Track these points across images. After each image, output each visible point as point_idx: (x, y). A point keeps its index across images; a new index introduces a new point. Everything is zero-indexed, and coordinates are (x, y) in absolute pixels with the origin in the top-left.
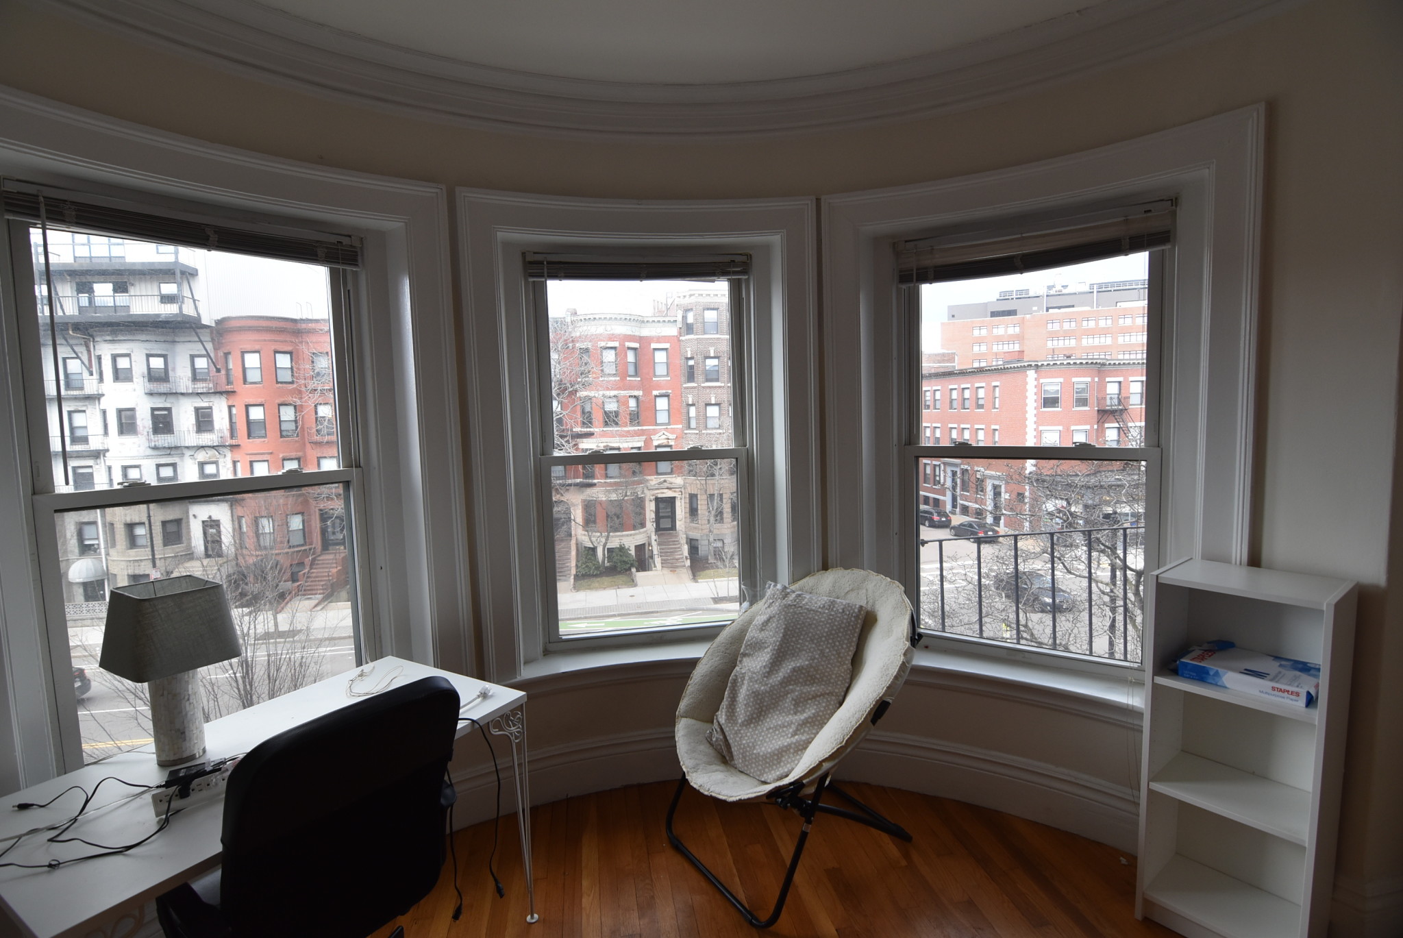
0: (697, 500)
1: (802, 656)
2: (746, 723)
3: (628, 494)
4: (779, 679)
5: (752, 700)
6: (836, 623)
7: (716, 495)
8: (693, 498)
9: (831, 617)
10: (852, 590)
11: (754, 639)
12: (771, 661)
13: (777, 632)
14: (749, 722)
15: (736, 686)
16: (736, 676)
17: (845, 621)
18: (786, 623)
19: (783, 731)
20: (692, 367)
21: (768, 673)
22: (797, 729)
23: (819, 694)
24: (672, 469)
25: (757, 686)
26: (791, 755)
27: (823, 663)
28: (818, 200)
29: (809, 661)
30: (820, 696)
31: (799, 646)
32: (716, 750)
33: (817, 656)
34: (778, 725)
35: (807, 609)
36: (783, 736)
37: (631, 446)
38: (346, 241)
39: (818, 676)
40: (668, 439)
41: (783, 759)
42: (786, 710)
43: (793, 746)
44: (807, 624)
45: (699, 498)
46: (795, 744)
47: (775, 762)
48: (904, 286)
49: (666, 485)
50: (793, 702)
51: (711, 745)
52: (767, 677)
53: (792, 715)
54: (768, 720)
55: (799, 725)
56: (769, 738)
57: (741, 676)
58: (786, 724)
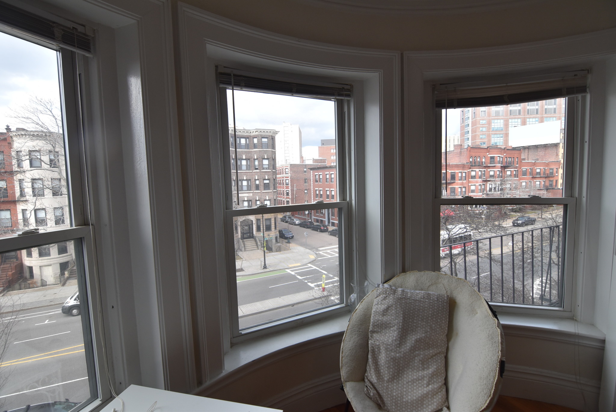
1: (419, 331)
2: (390, 380)
4: (408, 347)
5: (392, 363)
6: (436, 308)
9: (431, 304)
10: (432, 285)
11: (380, 321)
12: (399, 336)
13: (398, 316)
14: (393, 379)
15: (375, 354)
16: (372, 347)
17: (440, 306)
18: (402, 310)
19: (419, 383)
21: (399, 344)
22: (429, 381)
23: (434, 354)
25: (393, 354)
26: (430, 399)
27: (433, 334)
29: (424, 334)
30: (435, 355)
31: (415, 324)
32: (373, 401)
33: (429, 330)
34: (414, 379)
35: (414, 300)
36: (421, 387)
39: (431, 343)
41: (425, 402)
42: (416, 368)
43: (430, 393)
44: (416, 310)
46: (431, 391)
47: (420, 405)
50: (421, 362)
51: (370, 398)
52: (399, 347)
53: (421, 370)
54: (405, 376)
55: (429, 377)
56: (411, 389)
57: (377, 347)
58: (420, 378)
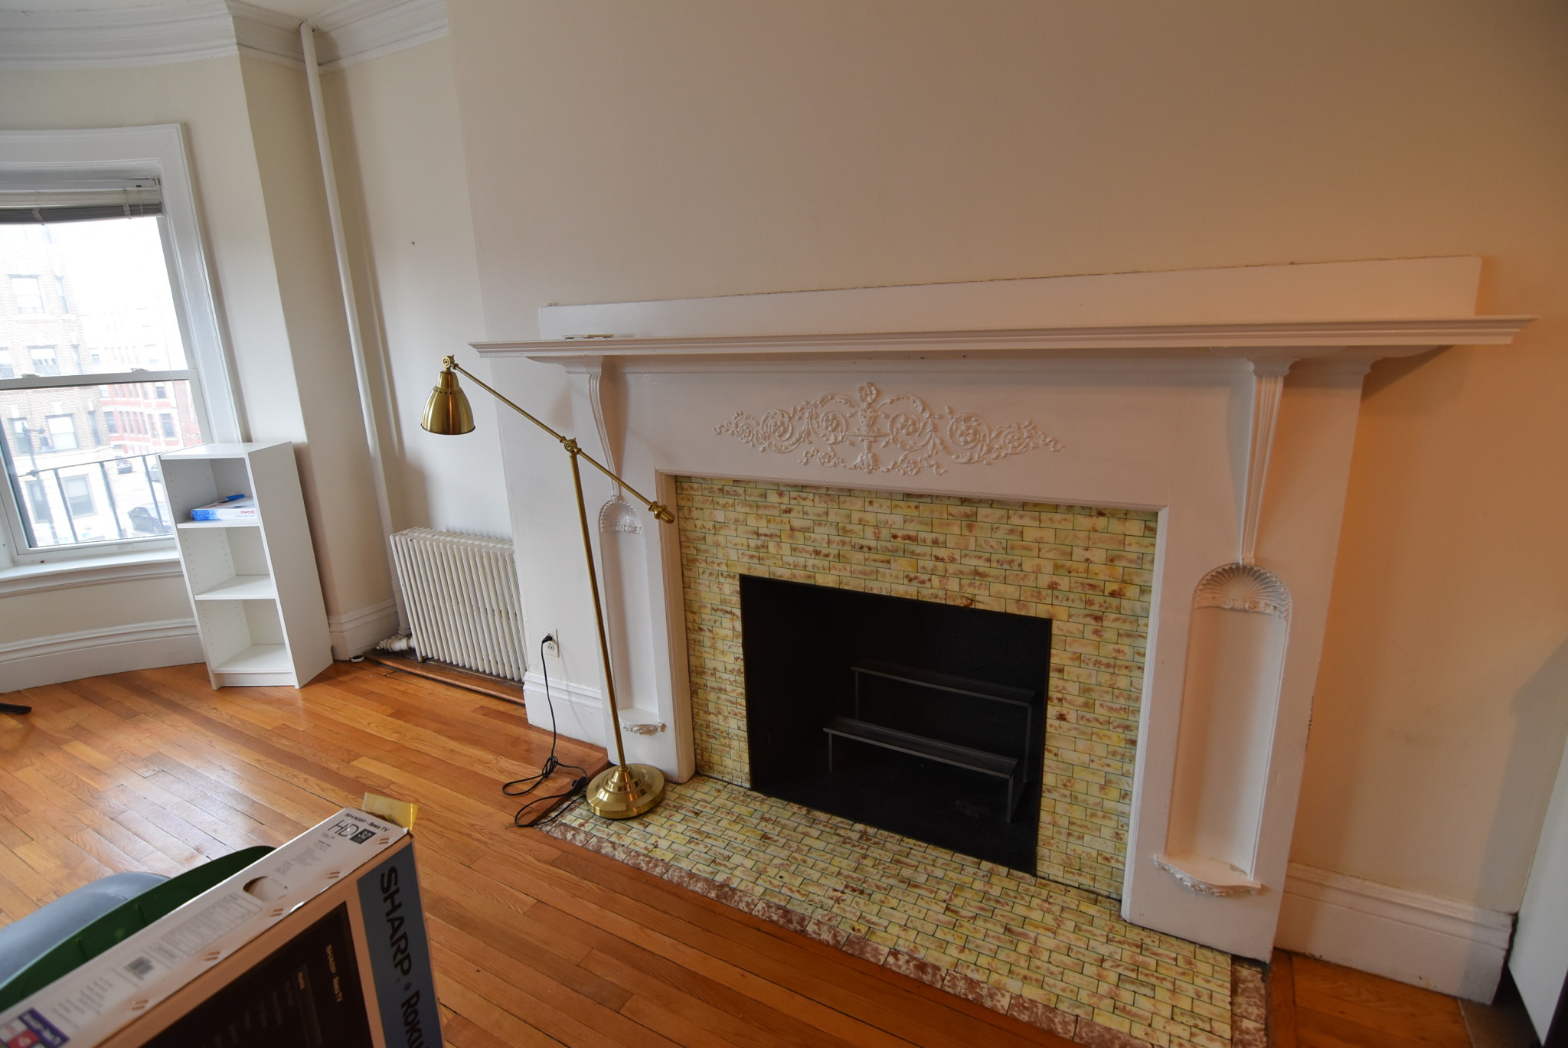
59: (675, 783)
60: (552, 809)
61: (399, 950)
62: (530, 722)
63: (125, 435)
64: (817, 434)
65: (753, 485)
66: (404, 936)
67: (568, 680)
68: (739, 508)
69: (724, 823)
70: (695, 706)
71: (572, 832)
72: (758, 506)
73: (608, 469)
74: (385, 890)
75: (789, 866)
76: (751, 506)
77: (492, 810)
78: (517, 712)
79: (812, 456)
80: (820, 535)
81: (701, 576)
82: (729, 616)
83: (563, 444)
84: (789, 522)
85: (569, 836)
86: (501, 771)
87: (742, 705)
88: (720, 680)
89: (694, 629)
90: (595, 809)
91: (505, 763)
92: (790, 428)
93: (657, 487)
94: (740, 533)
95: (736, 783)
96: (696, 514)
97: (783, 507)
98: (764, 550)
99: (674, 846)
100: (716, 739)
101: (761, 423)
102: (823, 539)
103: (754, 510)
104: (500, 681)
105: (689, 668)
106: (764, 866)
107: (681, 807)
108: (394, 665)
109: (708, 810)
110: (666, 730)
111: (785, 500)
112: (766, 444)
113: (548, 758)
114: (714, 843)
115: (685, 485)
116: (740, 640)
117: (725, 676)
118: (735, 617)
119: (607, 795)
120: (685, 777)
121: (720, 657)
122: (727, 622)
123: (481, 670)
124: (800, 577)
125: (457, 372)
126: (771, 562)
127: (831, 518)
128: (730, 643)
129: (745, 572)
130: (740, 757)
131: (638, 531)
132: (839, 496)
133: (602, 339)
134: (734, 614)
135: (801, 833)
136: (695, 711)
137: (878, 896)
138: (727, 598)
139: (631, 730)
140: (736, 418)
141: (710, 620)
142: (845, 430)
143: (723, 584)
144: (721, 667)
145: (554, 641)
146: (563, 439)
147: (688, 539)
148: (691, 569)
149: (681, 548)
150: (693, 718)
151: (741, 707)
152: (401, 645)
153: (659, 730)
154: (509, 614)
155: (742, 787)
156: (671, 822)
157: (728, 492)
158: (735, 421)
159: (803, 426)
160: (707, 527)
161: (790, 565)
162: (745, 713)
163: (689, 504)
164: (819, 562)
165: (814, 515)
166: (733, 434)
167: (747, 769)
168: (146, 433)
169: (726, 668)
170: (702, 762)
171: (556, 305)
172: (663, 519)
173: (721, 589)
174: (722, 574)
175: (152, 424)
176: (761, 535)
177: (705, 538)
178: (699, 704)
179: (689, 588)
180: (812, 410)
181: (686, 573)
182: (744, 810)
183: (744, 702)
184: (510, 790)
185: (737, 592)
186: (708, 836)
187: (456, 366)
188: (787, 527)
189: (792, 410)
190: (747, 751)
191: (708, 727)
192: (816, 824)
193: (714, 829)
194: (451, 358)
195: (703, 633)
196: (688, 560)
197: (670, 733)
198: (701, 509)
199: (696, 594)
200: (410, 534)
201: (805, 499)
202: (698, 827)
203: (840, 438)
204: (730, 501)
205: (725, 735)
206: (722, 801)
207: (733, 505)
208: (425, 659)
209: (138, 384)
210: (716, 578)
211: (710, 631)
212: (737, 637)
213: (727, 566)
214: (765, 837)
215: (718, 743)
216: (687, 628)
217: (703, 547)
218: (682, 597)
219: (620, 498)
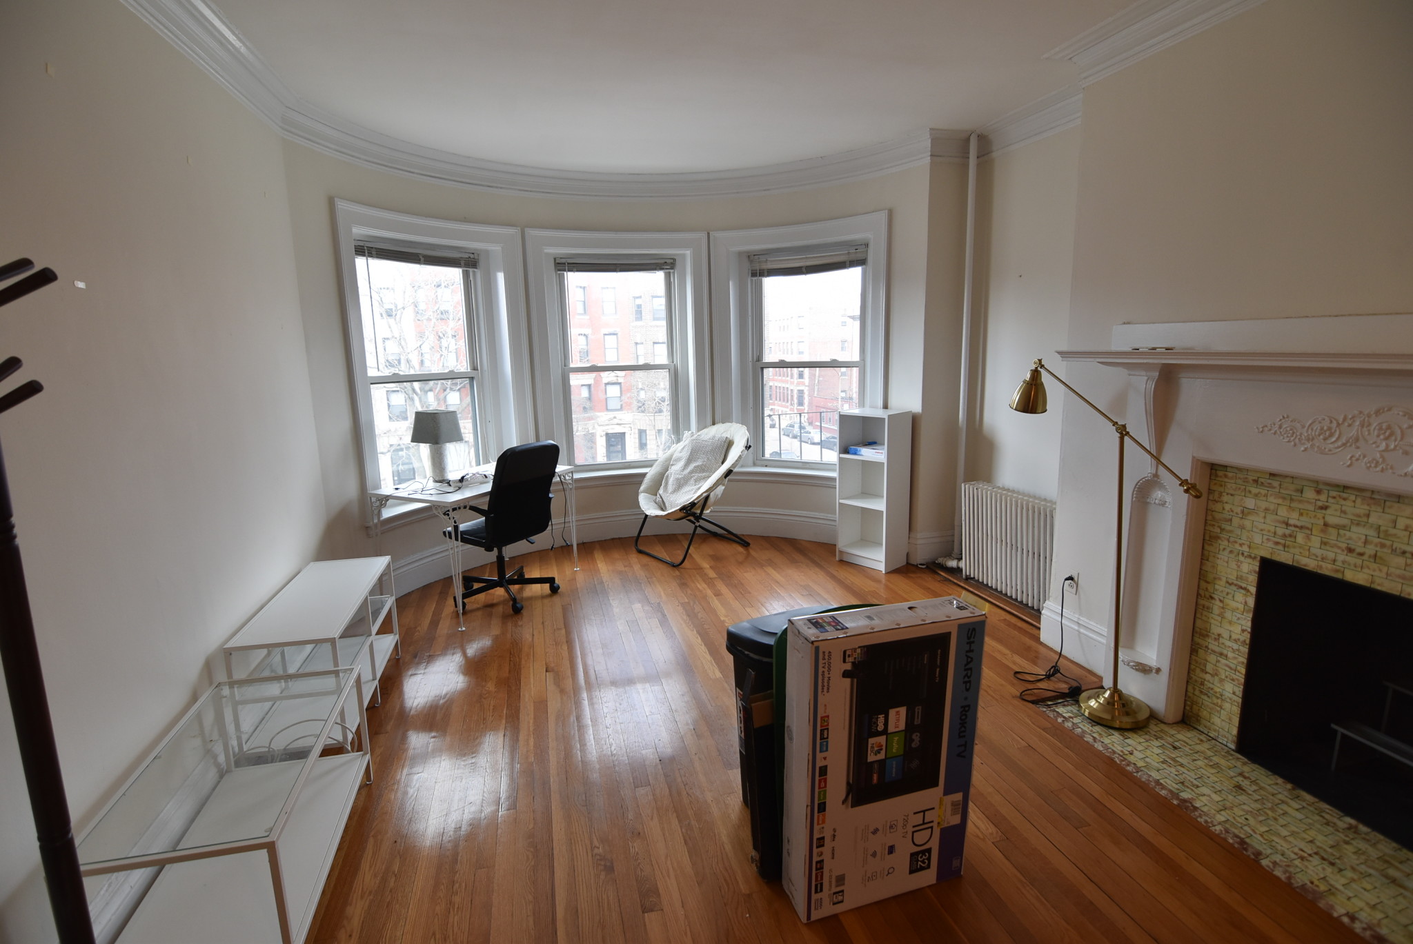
0: (646, 435)
1: (698, 462)
2: (672, 492)
3: (580, 429)
4: (688, 471)
5: (675, 482)
6: (715, 445)
7: (664, 430)
8: (642, 433)
9: (713, 443)
10: (724, 432)
11: (678, 458)
12: (685, 465)
13: (688, 452)
14: (674, 492)
15: (668, 478)
16: (667, 475)
17: (719, 444)
18: (693, 448)
20: (639, 306)
21: (683, 469)
23: (706, 476)
24: (621, 405)
25: (679, 476)
27: (708, 463)
28: (708, 233)
29: (702, 463)
31: (698, 457)
33: (706, 460)
35: (703, 441)
37: (581, 384)
38: (472, 256)
39: (706, 469)
40: (617, 376)
42: (691, 484)
44: (702, 447)
45: (647, 433)
48: (754, 279)
49: (616, 421)
54: (681, 487)
57: (670, 473)
59: (1160, 721)
60: (1050, 699)
61: (966, 675)
62: (1041, 640)
63: (776, 402)
64: (1366, 441)
65: (1290, 480)
66: (971, 669)
67: (1080, 615)
68: (1271, 499)
69: (1199, 763)
70: (1193, 663)
71: (1062, 719)
72: (1292, 500)
73: (1149, 449)
74: (969, 638)
75: (1258, 816)
76: (1284, 498)
77: (1004, 683)
78: (1034, 631)
79: (1357, 460)
80: (1356, 535)
81: (1221, 552)
82: (1243, 591)
83: (1114, 427)
84: (1324, 518)
85: (1060, 720)
86: (1015, 663)
87: (1242, 674)
88: (1223, 646)
89: (1205, 596)
90: (1085, 711)
91: (1017, 658)
92: (1337, 433)
93: (1192, 471)
94: (1268, 521)
95: (1221, 741)
96: (1225, 498)
97: (1320, 504)
98: (1293, 539)
99: (1147, 760)
100: (1209, 697)
101: (1307, 426)
102: (1360, 539)
103: (1287, 502)
104: (1023, 606)
105: (1193, 628)
106: (1231, 805)
107: (1162, 738)
108: (946, 576)
109: (1187, 749)
110: (1161, 673)
111: (1323, 497)
112: (1308, 445)
113: (1052, 665)
114: (1186, 772)
115: (1220, 473)
116: (1251, 615)
117: (1228, 643)
118: (1249, 594)
119: (1097, 704)
120: (1171, 718)
121: (1226, 625)
122: (1240, 596)
123: (1009, 594)
124: (1327, 569)
125: (1042, 371)
126: (1297, 551)
127: (1371, 520)
128: (1239, 616)
129: (1268, 556)
130: (1230, 719)
131: (1167, 505)
132: (1385, 501)
133: (1163, 350)
134: (1248, 591)
135: (1280, 800)
136: (1192, 667)
137: (1349, 874)
138: (1244, 575)
139: (1128, 665)
140: (1281, 420)
141: (1222, 591)
142: (1399, 439)
143: (1242, 562)
144: (1226, 635)
145: (1075, 582)
146: (1115, 424)
147: (1214, 519)
148: (1212, 545)
149: (1205, 526)
150: (1189, 672)
151: (1241, 675)
152: (953, 564)
153: (1154, 671)
154: (1041, 556)
155: (1226, 746)
156: (1149, 744)
157: (1262, 483)
158: (1279, 423)
159: (1353, 432)
160: (1235, 511)
161: (1317, 557)
162: (1243, 680)
163: (1221, 489)
164: (1351, 559)
165: (1354, 515)
166: (1275, 433)
167: (1235, 731)
168: (788, 401)
169: (1230, 637)
170: (1190, 714)
171: (1129, 323)
172: (1191, 494)
173: (1239, 567)
174: (1243, 554)
175: (792, 396)
176: (1291, 525)
177: (1231, 520)
178: (1197, 662)
179: (1208, 560)
180: (1364, 420)
181: (1206, 547)
182: (1223, 762)
183: (1243, 671)
184: (1019, 676)
185: (1255, 572)
186: (1182, 765)
187: (1042, 366)
188: (1321, 522)
189: (1342, 417)
190: (1239, 716)
191: (1202, 684)
192: (1299, 800)
193: (1189, 763)
194: (1040, 361)
195: (1213, 601)
196: (1210, 537)
197: (1164, 677)
198: (1232, 495)
199: (1213, 567)
200: (976, 484)
201: (1345, 499)
202: (1174, 756)
203: (1392, 447)
204: (1263, 492)
205: (1218, 695)
206: (1203, 749)
207: (1266, 496)
208: (968, 578)
209: (789, 369)
210: (1236, 556)
211: (1221, 601)
212: (1248, 612)
213: (1250, 547)
214: (1239, 787)
215: (1210, 701)
216: (1198, 595)
217: (1228, 528)
218: (1199, 567)
219: (1156, 475)
